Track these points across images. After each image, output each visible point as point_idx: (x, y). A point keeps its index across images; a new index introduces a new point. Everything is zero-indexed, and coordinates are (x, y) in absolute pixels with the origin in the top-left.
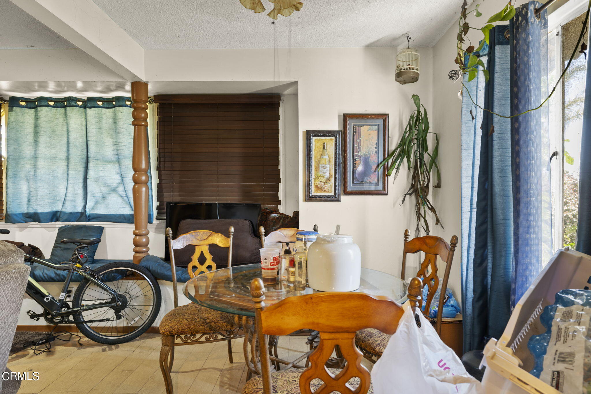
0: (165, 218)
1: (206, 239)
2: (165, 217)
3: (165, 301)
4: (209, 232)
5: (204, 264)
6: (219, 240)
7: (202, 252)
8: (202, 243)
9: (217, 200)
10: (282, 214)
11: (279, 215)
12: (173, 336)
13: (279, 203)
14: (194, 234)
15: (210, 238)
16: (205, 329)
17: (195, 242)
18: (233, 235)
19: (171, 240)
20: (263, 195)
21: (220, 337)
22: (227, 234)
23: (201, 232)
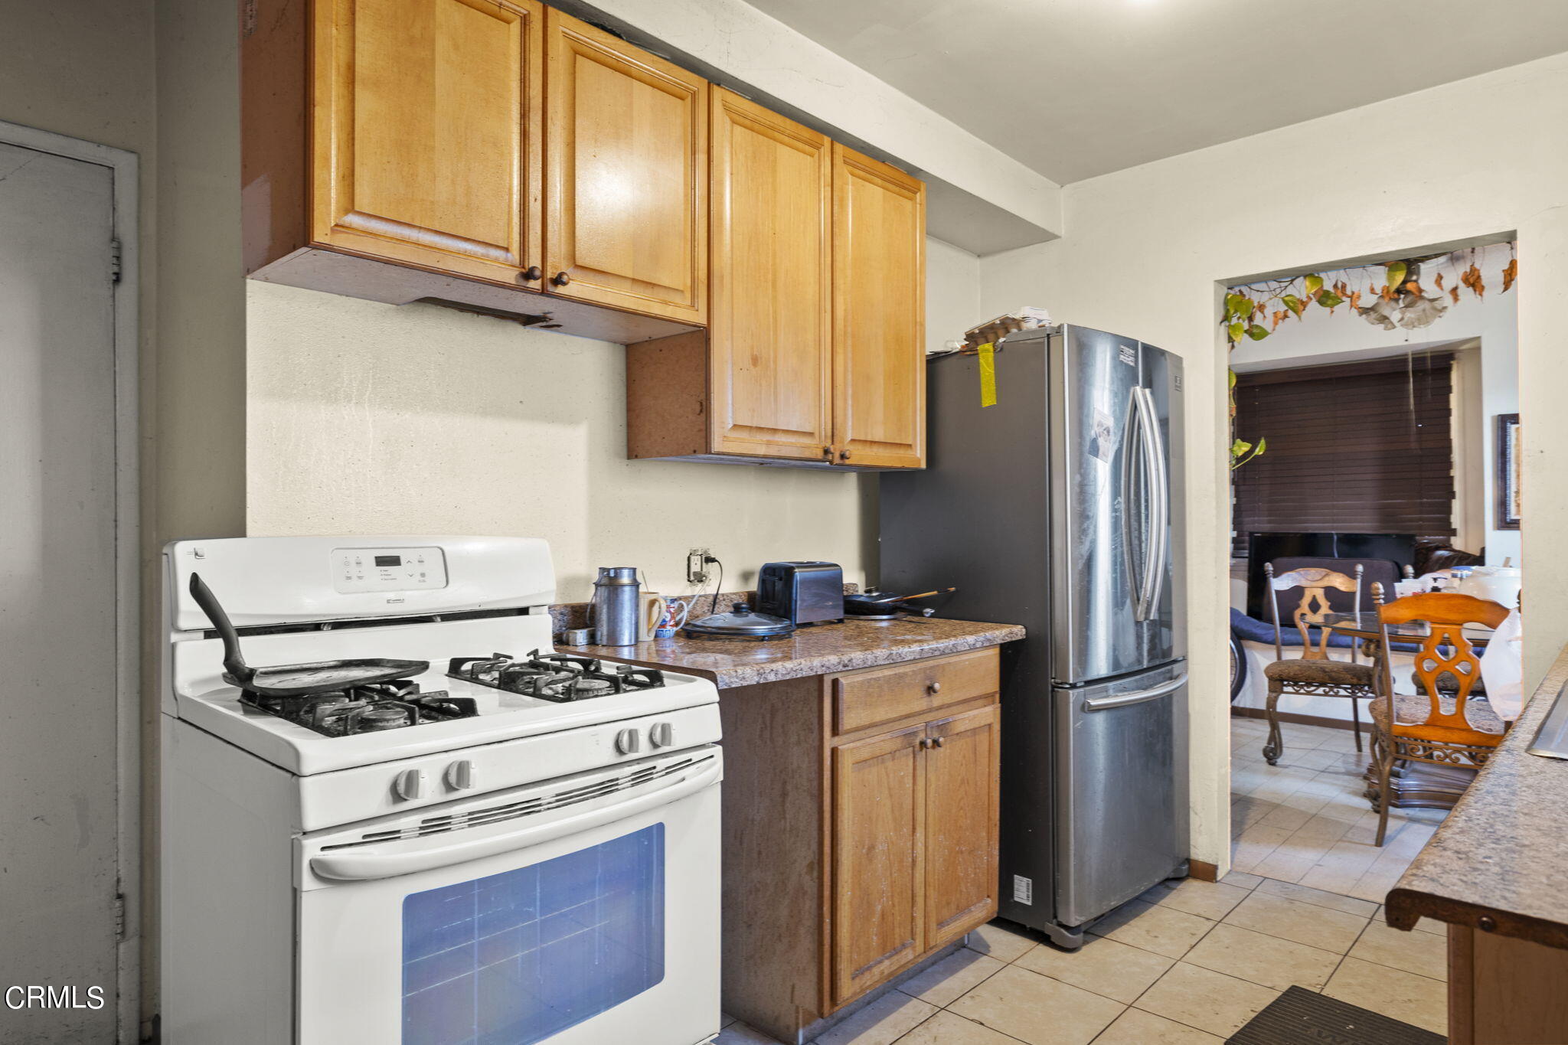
0: (1247, 555)
1: (1320, 579)
2: (1246, 553)
3: (1252, 672)
4: (1324, 571)
5: (1319, 612)
6: (1339, 582)
7: (1314, 597)
8: (1314, 584)
9: (1333, 529)
10: (1459, 551)
11: (1451, 553)
12: (1282, 680)
13: (1454, 532)
14: (1302, 572)
15: (1327, 578)
16: (1323, 678)
17: (1303, 583)
18: (1362, 576)
19: (1271, 578)
20: (1420, 519)
21: (1342, 692)
22: (1352, 575)
23: (1313, 571)
